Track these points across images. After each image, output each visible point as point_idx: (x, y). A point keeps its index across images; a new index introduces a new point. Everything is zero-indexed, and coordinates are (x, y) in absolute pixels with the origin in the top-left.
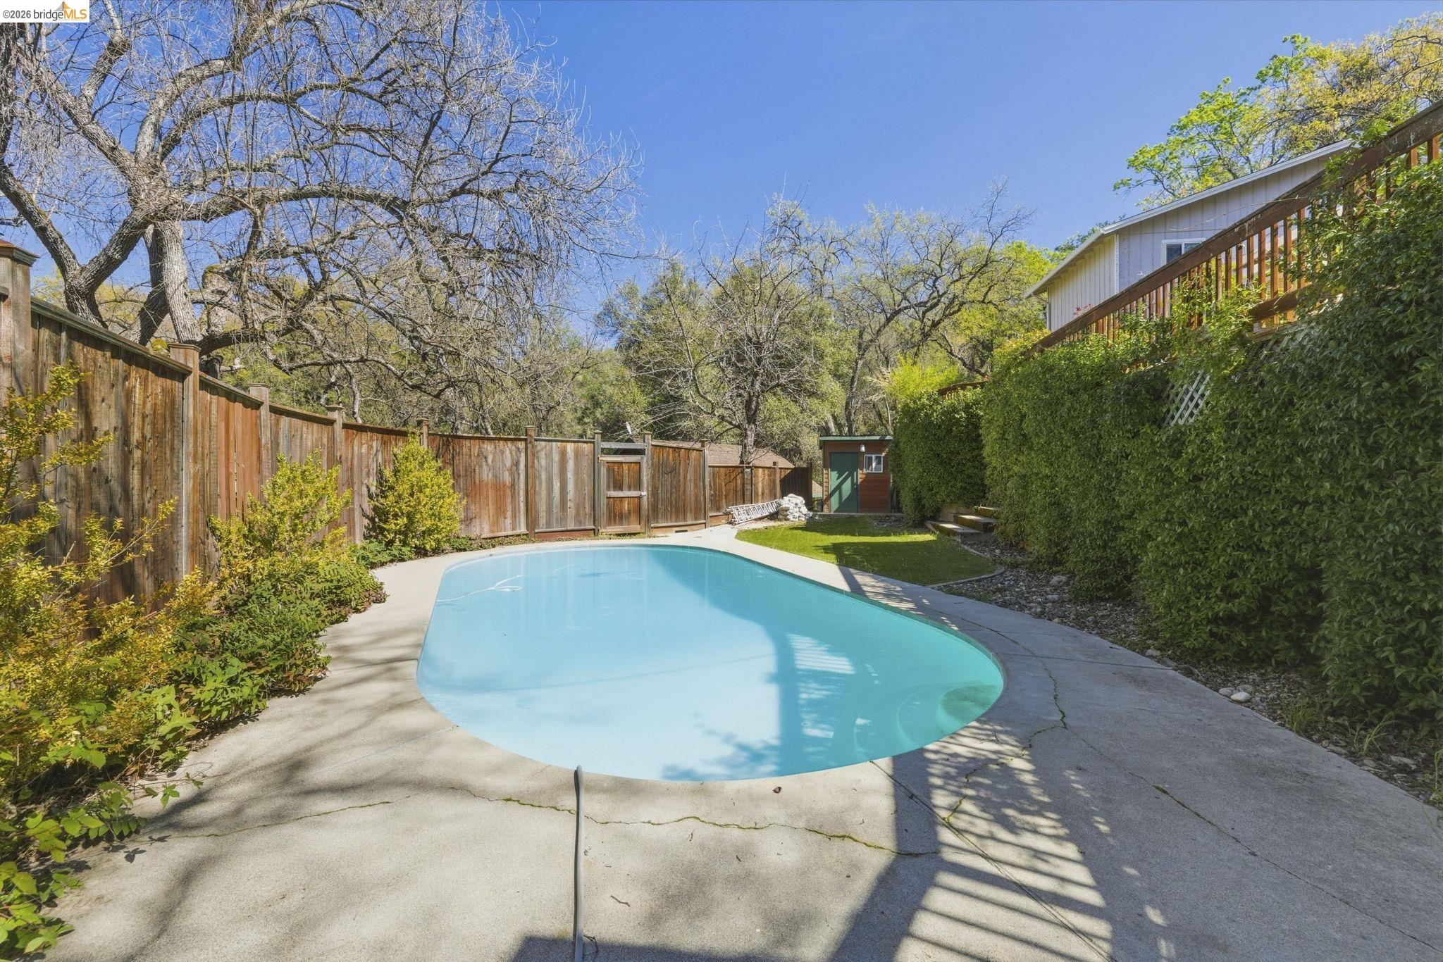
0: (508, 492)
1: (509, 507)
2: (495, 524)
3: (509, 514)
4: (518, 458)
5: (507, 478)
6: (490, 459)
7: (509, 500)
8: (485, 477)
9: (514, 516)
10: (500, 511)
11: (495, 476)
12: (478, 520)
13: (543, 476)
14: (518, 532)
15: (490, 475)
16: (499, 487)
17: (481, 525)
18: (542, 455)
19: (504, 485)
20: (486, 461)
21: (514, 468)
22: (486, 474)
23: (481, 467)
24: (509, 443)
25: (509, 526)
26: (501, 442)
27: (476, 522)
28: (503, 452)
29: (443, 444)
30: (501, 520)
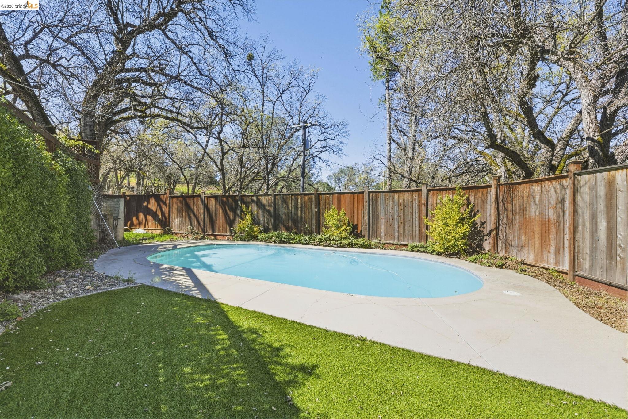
0: (553, 229)
1: (553, 243)
2: (540, 255)
3: (552, 249)
4: (564, 195)
5: (551, 214)
6: (537, 199)
7: (553, 236)
8: (532, 214)
9: (558, 251)
10: (544, 244)
11: (542, 213)
12: (526, 249)
13: (587, 215)
14: (560, 268)
15: (537, 212)
16: (544, 223)
17: (528, 253)
18: (585, 190)
19: (549, 221)
20: (535, 201)
21: (559, 205)
22: (533, 211)
23: (530, 205)
24: (554, 182)
25: (552, 261)
26: (547, 182)
27: (525, 250)
28: (548, 191)
29: (507, 191)
30: (545, 253)
